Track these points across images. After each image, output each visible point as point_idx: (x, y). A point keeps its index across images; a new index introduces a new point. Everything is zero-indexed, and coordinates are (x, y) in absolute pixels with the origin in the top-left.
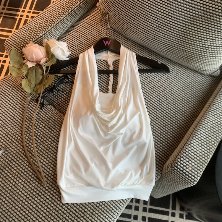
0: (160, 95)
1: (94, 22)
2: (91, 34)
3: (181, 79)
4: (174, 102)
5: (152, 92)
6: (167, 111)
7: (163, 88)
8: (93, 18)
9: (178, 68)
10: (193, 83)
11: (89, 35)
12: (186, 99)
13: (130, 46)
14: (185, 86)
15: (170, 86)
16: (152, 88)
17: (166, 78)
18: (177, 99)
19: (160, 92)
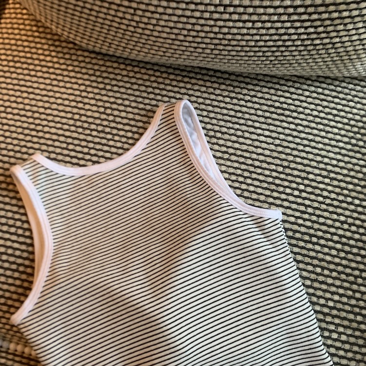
0: (301, 191)
1: (20, 48)
2: (30, 90)
3: (335, 115)
4: (346, 196)
5: (275, 194)
6: (341, 232)
7: (300, 167)
8: (12, 36)
9: (313, 89)
11: (25, 95)
14: (355, 133)
15: (316, 151)
16: (270, 180)
17: (295, 133)
18: (351, 183)
19: (298, 184)
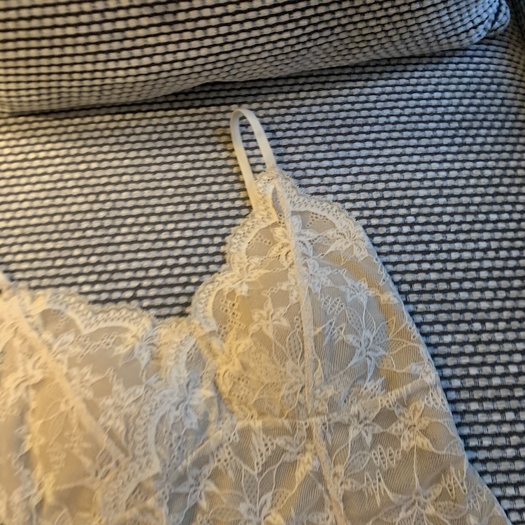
10: (466, 102)
12: (498, 172)
13: (155, 137)
